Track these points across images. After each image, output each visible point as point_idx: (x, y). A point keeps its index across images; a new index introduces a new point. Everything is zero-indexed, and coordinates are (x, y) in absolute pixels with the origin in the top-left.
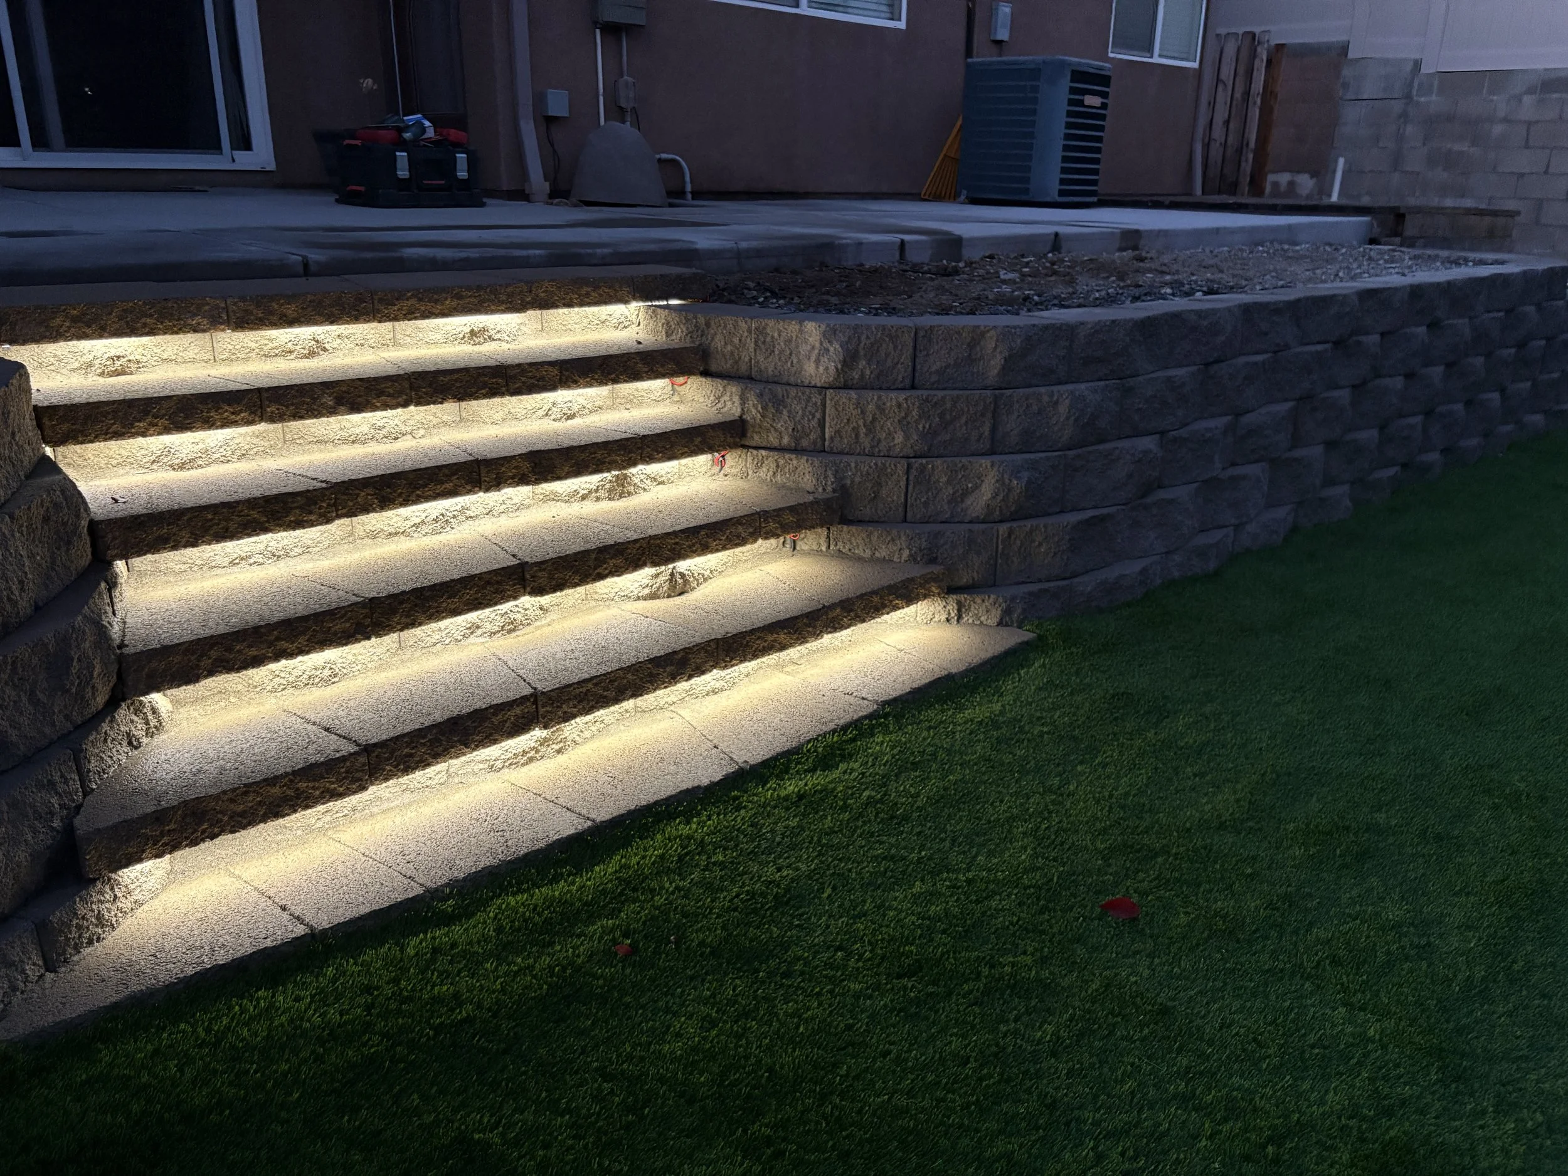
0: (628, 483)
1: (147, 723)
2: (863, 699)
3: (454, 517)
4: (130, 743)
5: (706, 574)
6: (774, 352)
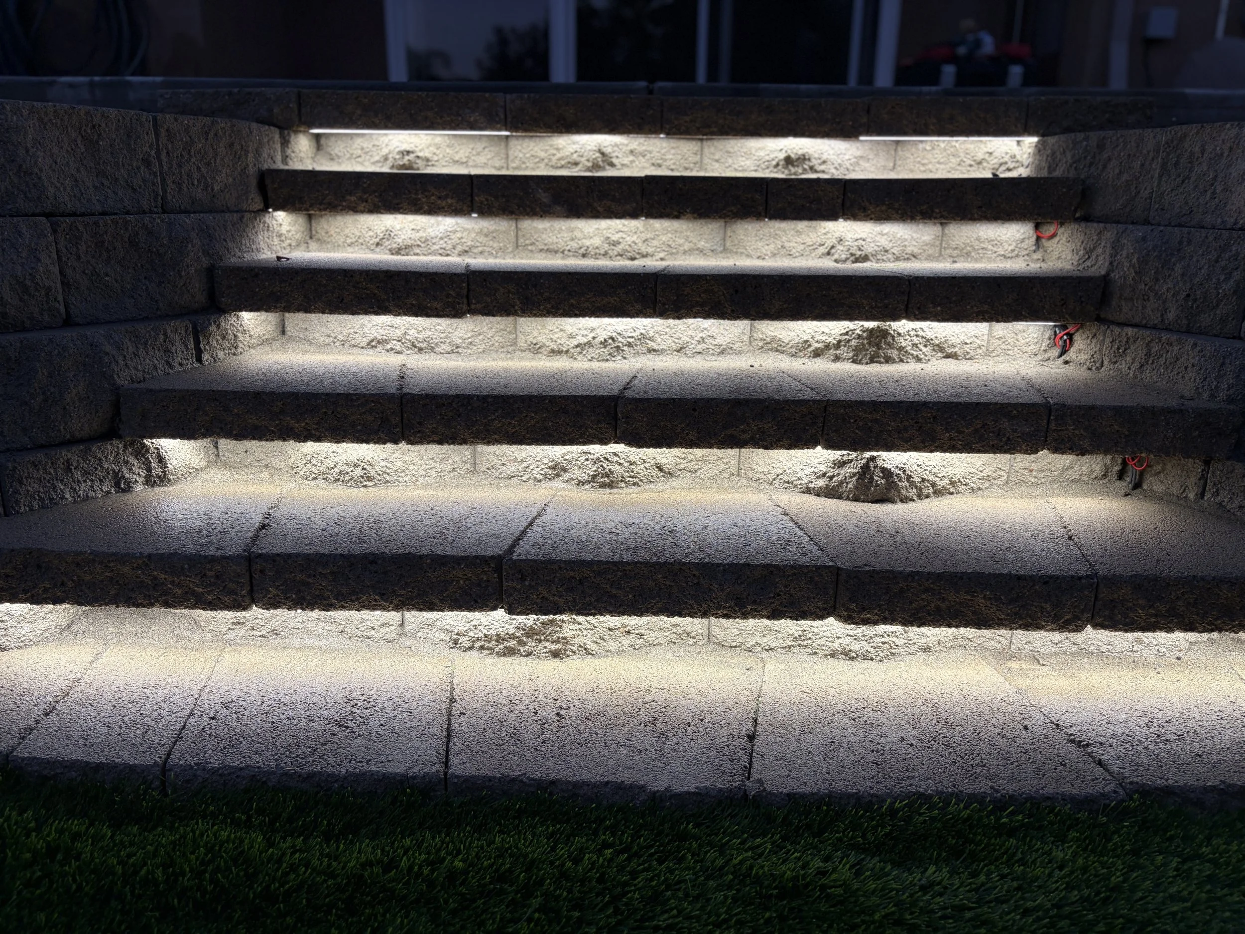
0: (889, 344)
1: (149, 470)
2: (1100, 763)
3: (629, 345)
4: (117, 485)
5: (940, 484)
6: (1189, 178)
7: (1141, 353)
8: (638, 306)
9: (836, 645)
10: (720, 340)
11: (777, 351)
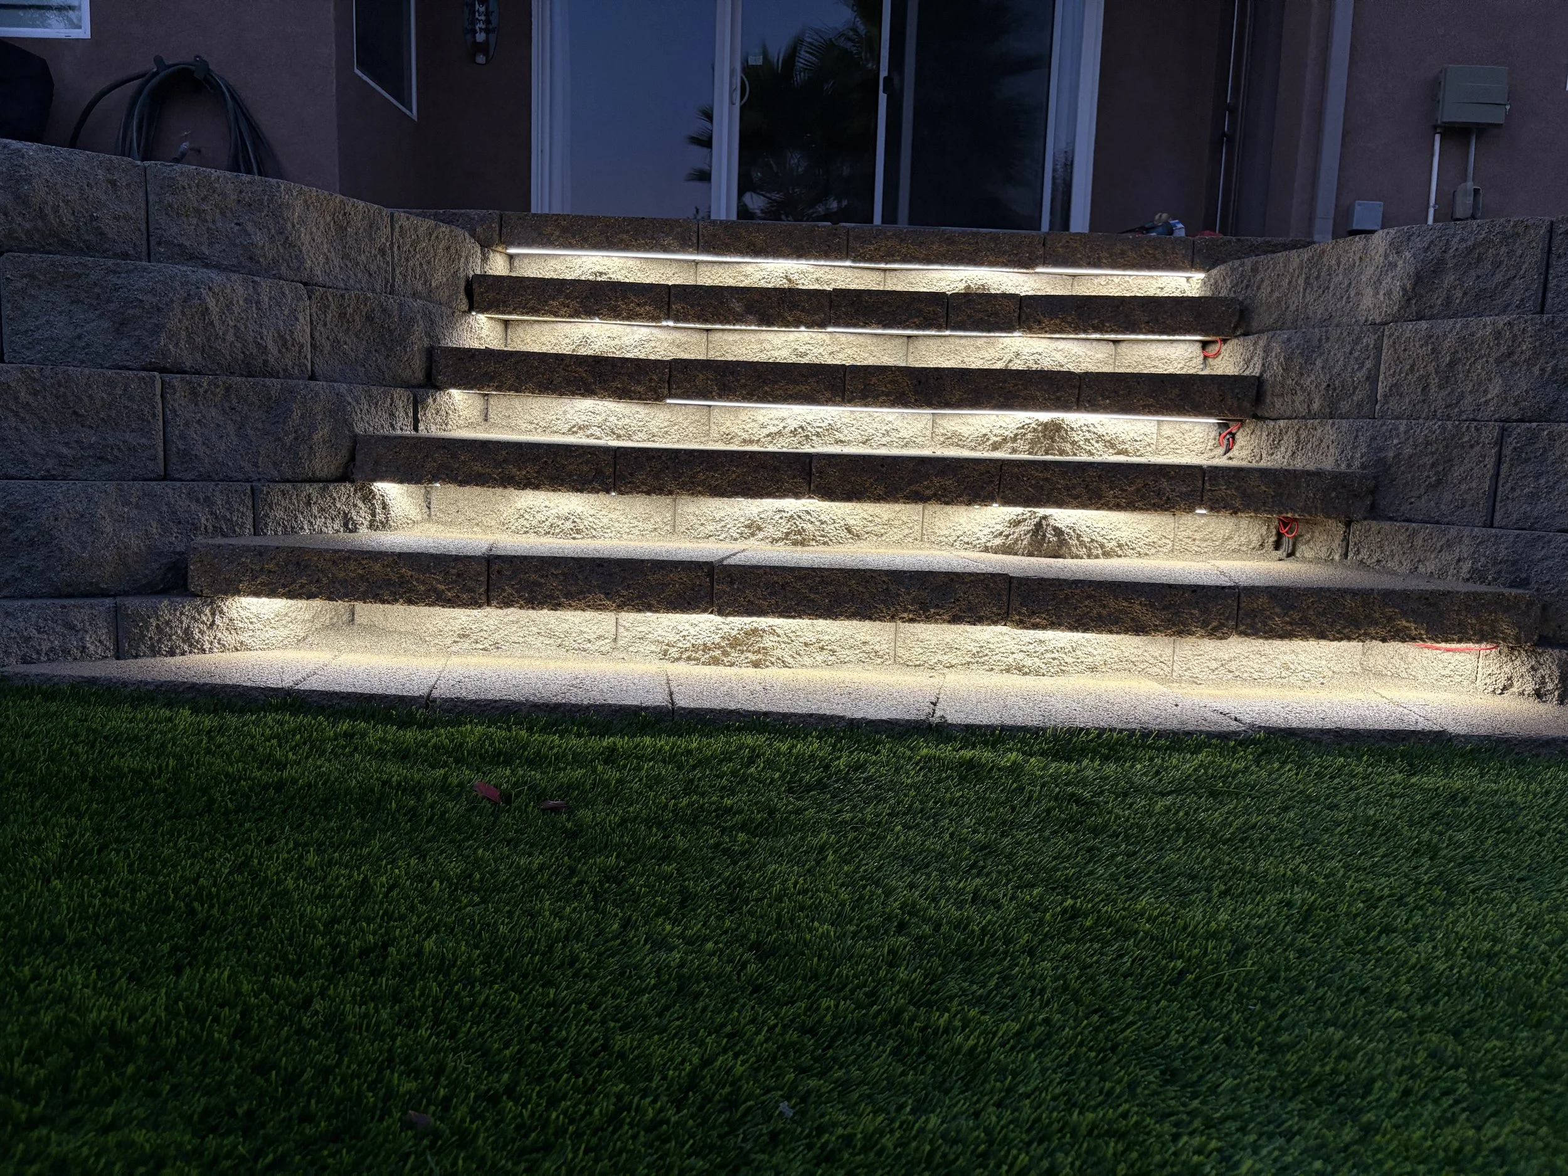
1: (374, 515)
3: (818, 435)
4: (346, 525)
5: (1109, 546)
6: (1328, 288)
7: (1292, 443)
8: (828, 395)
9: (1011, 660)
10: (904, 433)
11: (958, 445)
